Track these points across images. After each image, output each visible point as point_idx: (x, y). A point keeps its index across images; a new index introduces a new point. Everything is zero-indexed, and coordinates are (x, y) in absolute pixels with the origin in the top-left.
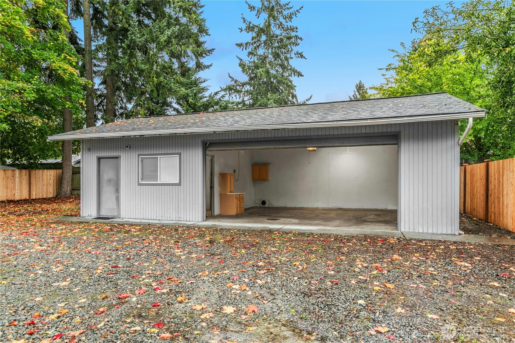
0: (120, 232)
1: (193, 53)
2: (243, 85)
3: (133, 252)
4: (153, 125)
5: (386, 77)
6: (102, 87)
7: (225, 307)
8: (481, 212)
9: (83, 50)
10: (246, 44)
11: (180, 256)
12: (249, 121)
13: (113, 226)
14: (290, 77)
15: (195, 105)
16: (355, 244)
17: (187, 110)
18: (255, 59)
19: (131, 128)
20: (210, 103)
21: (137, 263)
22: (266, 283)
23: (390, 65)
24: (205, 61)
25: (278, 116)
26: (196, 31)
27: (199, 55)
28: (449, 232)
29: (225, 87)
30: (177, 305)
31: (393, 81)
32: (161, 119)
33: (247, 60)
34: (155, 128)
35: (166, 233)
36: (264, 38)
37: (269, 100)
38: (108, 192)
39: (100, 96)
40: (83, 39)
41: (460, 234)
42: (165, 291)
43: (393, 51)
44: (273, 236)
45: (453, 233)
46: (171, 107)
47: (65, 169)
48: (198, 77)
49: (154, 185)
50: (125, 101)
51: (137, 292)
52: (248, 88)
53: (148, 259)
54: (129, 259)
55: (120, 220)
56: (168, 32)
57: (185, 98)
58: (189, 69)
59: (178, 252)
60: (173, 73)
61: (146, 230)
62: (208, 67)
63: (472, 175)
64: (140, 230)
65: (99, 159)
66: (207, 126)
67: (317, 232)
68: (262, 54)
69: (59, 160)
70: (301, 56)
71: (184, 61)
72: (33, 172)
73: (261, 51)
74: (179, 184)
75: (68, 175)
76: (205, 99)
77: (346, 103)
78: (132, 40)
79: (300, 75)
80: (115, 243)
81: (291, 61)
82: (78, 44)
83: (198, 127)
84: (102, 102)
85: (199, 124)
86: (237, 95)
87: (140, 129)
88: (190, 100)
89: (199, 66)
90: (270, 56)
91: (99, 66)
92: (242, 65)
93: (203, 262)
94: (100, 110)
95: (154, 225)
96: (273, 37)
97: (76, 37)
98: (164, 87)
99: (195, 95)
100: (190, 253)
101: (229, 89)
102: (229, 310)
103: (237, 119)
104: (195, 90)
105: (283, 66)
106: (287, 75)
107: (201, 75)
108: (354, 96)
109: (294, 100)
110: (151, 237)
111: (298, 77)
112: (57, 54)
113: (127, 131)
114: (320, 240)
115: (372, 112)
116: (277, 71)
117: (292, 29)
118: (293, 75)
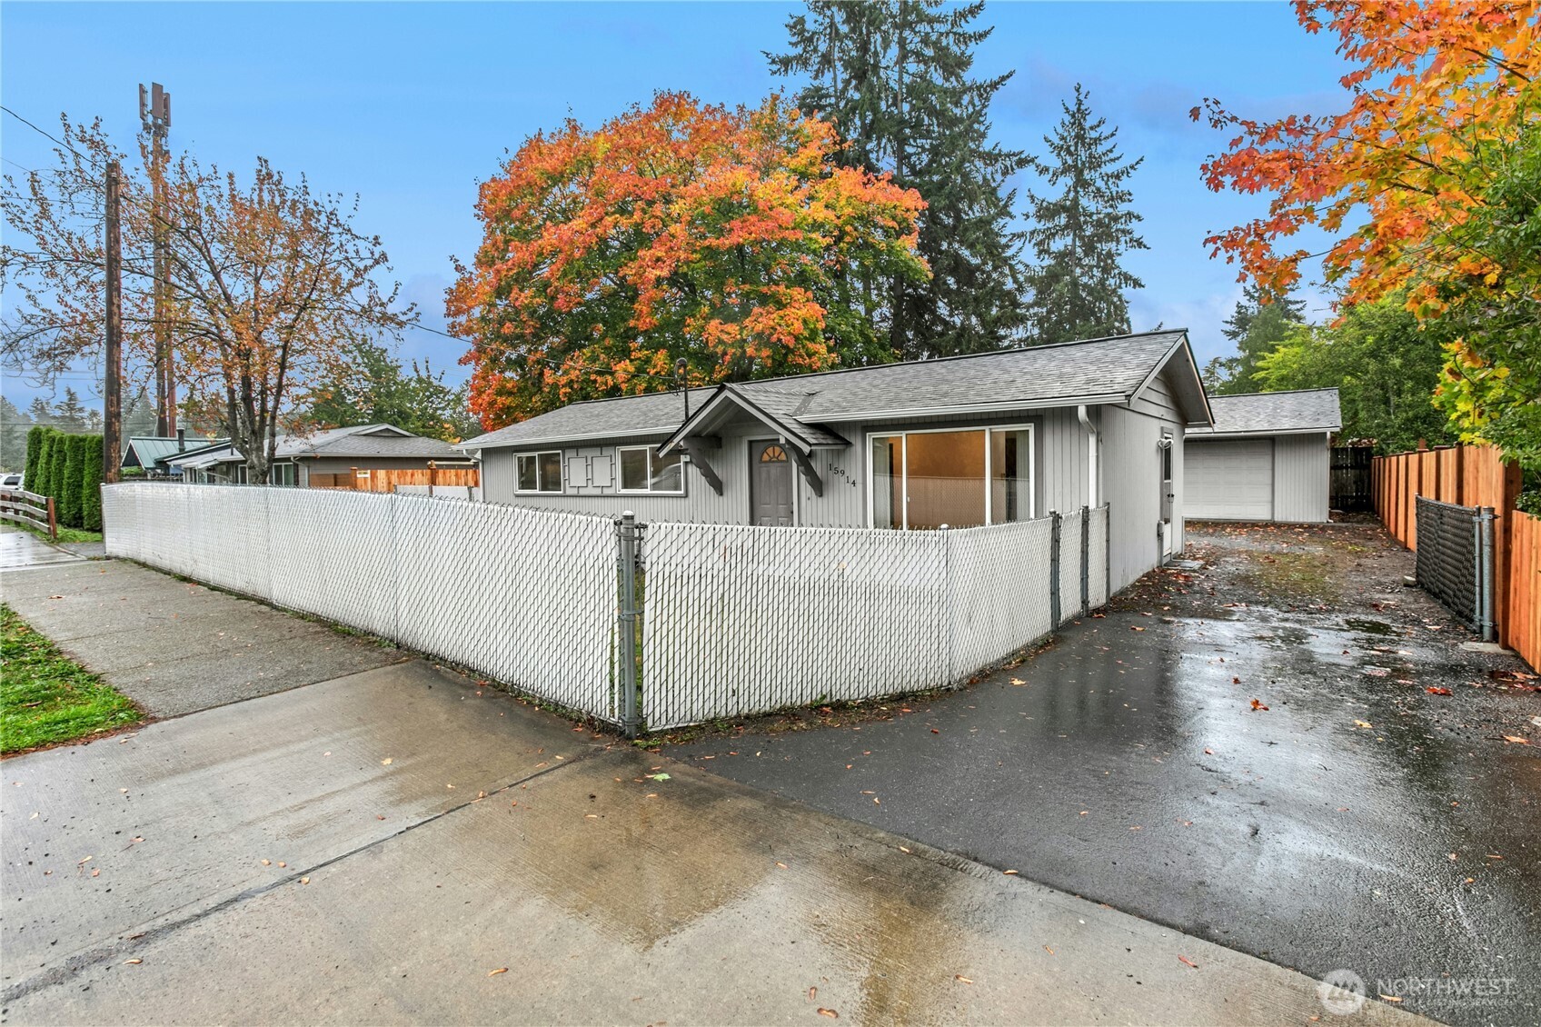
14: (1118, 288)
68: (1062, 248)
70: (1140, 244)
73: (1059, 245)
79: (1137, 284)
81: (1117, 258)
90: (1078, 250)
96: (1082, 216)
105: (1105, 270)
106: (1113, 284)
116: (1092, 277)
117: (1121, 197)
118: (1123, 285)
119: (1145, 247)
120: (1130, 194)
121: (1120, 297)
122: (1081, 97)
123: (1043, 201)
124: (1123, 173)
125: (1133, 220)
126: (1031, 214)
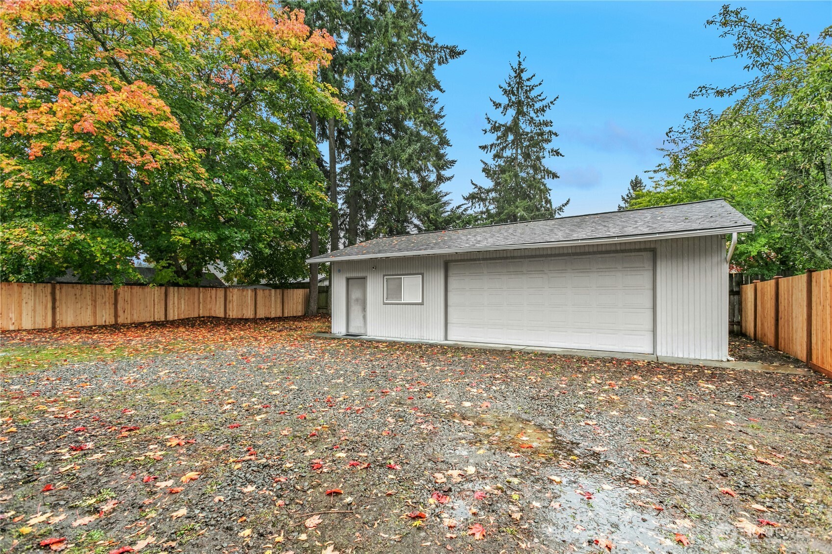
0: (370, 347)
1: (434, 166)
2: (488, 191)
3: (385, 363)
4: (397, 247)
5: (655, 180)
6: (344, 206)
7: (464, 402)
8: (770, 337)
9: (328, 172)
10: (491, 146)
11: (425, 368)
12: (491, 241)
13: (362, 343)
14: (543, 180)
15: (436, 221)
16: (598, 365)
17: (428, 227)
18: (501, 162)
19: (377, 250)
20: (451, 218)
21: (390, 371)
22: (500, 389)
23: (660, 165)
24: (446, 173)
25: (521, 234)
26: (436, 143)
27: (439, 168)
28: (716, 358)
29: (468, 195)
30: (427, 399)
31: (664, 183)
32: (404, 238)
33: (492, 163)
34: (400, 250)
35: (411, 350)
36: (511, 137)
37: (517, 207)
38: (356, 310)
39: (343, 215)
40: (328, 162)
41: (728, 361)
42: (416, 390)
43: (662, 150)
44: (514, 355)
45: (720, 359)
46: (412, 223)
47: (312, 288)
48: (439, 191)
49: (398, 304)
50: (365, 218)
51: (395, 389)
52: (493, 195)
53: (398, 368)
54: (383, 368)
55: (367, 337)
56: (409, 151)
57: (426, 214)
58: (430, 184)
59: (424, 365)
60: (414, 189)
61: (392, 346)
62: (449, 179)
63: (763, 295)
64: (387, 346)
65: (348, 280)
66: (449, 247)
67: (560, 353)
68: (509, 155)
69: (307, 280)
70: (557, 153)
71: (425, 175)
72: (286, 291)
73: (508, 153)
74: (422, 304)
75: (315, 294)
76: (446, 214)
77: (599, 216)
78: (375, 162)
79: (555, 176)
80: (368, 356)
81: (543, 161)
82: (323, 167)
83: (440, 248)
84: (344, 220)
85: (441, 244)
86: (482, 203)
87: (385, 251)
88: (431, 216)
89: (440, 179)
90: (520, 157)
91: (341, 186)
92: (486, 171)
93: (446, 372)
94: (342, 229)
95: (399, 343)
96: (523, 135)
97: (323, 160)
98: (405, 204)
99: (437, 210)
100: (434, 366)
101: (472, 197)
102: (467, 404)
103: (479, 239)
104: (436, 205)
105: (535, 168)
106: (540, 177)
107: (443, 187)
108: (628, 196)
109: (548, 206)
110: (398, 353)
111: (553, 178)
112: (308, 182)
113: (374, 253)
114: (561, 360)
115: (623, 227)
116: (528, 173)
117: (546, 124)
118: (546, 177)
119: (561, 155)
120: (551, 122)
121: (544, 185)
122: (521, 60)
123: (496, 122)
124: (546, 107)
125: (553, 136)
126: (488, 130)
